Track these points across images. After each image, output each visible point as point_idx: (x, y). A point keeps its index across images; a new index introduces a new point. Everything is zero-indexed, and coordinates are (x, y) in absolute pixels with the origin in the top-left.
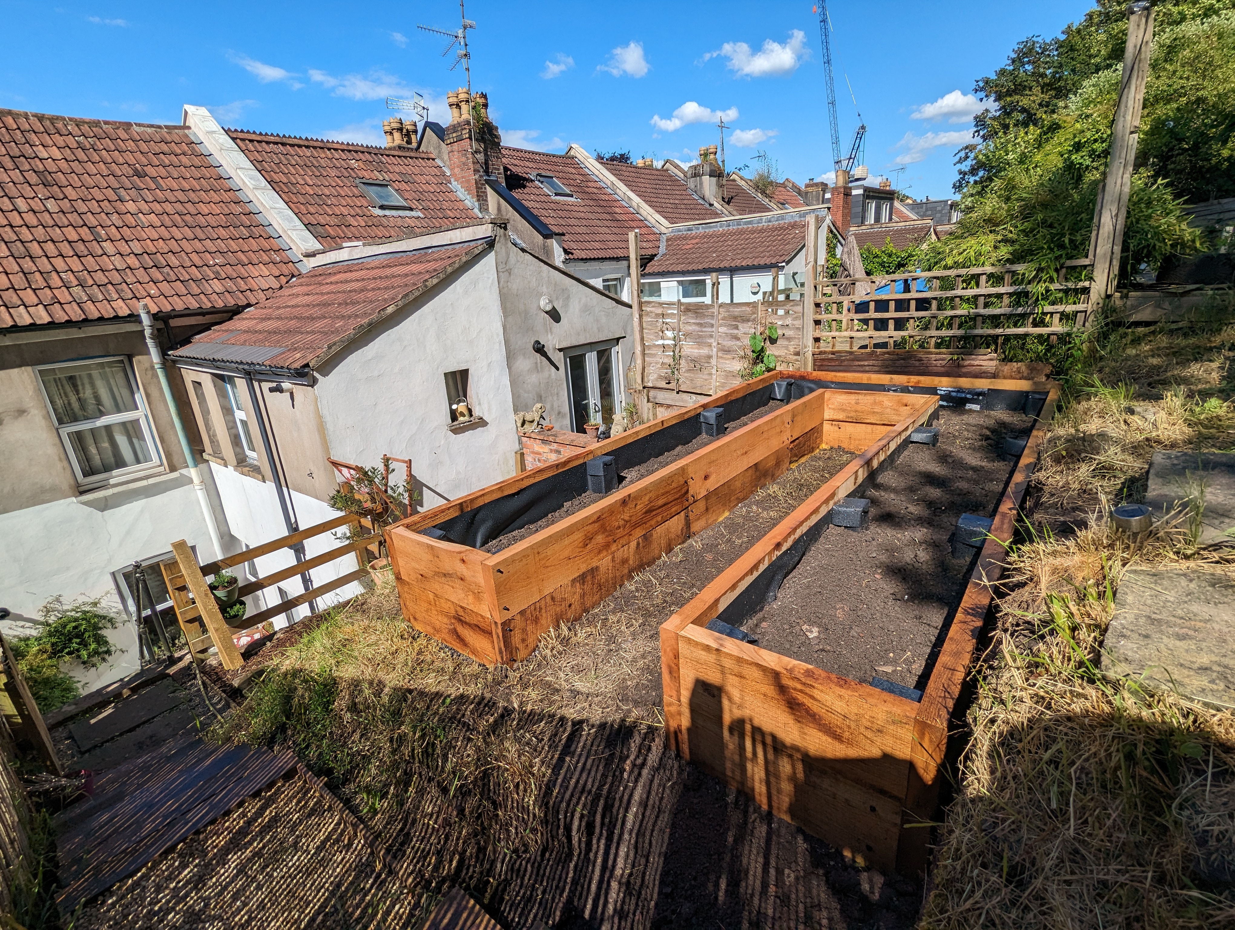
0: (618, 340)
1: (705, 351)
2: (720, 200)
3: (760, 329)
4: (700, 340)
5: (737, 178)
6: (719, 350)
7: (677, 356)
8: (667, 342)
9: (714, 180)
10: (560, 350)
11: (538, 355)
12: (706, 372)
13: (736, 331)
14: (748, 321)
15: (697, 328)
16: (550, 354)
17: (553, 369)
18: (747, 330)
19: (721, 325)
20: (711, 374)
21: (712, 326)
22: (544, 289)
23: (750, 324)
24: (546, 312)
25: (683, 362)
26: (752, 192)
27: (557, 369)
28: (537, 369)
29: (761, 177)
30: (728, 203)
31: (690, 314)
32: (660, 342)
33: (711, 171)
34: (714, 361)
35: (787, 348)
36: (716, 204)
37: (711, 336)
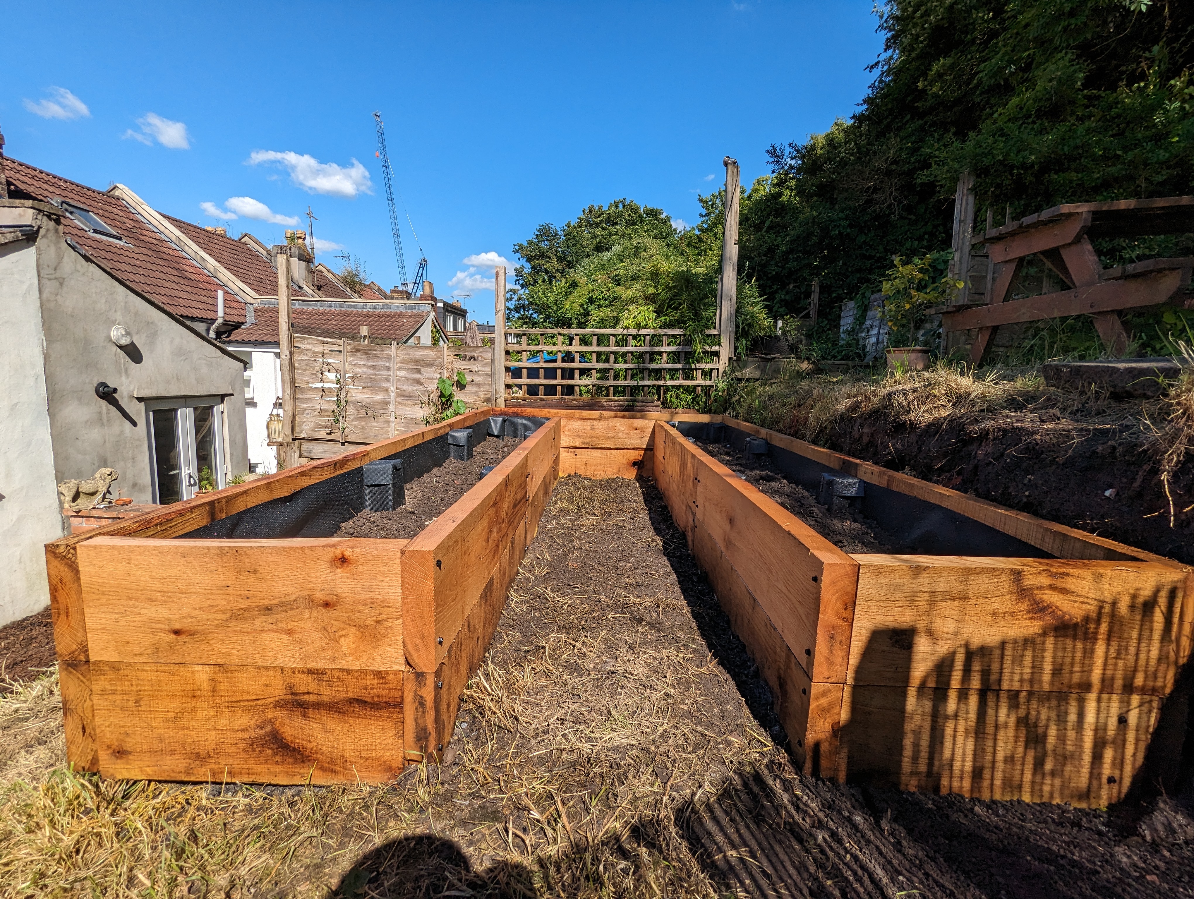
0: (222, 397)
1: (379, 397)
2: (310, 285)
3: (446, 374)
4: (371, 384)
5: (323, 269)
6: (398, 395)
7: (343, 402)
8: (327, 385)
9: (304, 264)
10: (140, 399)
11: (104, 403)
12: (382, 419)
13: (418, 376)
14: (432, 365)
15: (368, 371)
16: (123, 404)
17: (127, 424)
18: (431, 375)
19: (400, 369)
20: (388, 422)
21: (389, 369)
22: (119, 316)
23: (434, 369)
24: (121, 347)
25: (350, 409)
26: (340, 285)
27: (134, 424)
28: (100, 421)
29: (350, 274)
30: (319, 290)
31: (359, 355)
32: (319, 385)
33: (300, 254)
34: (392, 407)
35: (476, 394)
36: (305, 288)
37: (388, 380)
